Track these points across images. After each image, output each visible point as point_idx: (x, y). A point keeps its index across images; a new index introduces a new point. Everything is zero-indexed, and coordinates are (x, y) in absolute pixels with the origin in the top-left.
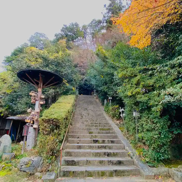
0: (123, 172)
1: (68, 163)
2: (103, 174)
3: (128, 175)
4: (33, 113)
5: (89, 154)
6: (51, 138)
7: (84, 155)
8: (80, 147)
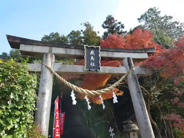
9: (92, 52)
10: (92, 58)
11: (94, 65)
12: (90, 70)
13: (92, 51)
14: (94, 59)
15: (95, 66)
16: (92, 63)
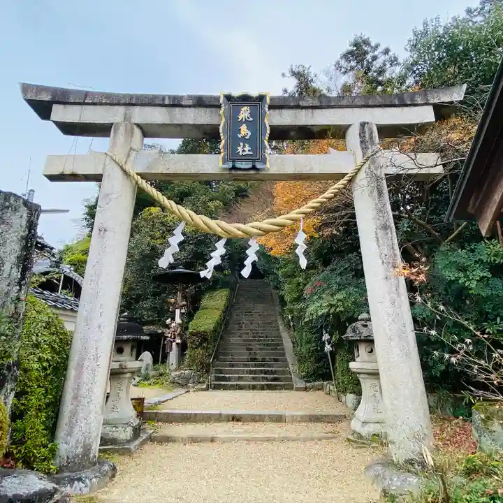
0: (276, 385)
1: (218, 379)
2: (254, 388)
3: (280, 389)
4: (173, 325)
5: (243, 372)
6: (200, 351)
7: (237, 372)
8: (232, 366)
9: (245, 113)
10: (244, 130)
11: (249, 151)
12: (234, 168)
13: (245, 108)
14: (250, 133)
15: (251, 153)
16: (244, 146)
